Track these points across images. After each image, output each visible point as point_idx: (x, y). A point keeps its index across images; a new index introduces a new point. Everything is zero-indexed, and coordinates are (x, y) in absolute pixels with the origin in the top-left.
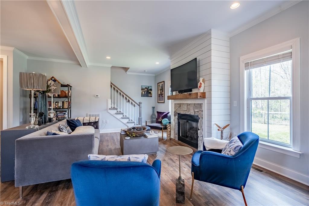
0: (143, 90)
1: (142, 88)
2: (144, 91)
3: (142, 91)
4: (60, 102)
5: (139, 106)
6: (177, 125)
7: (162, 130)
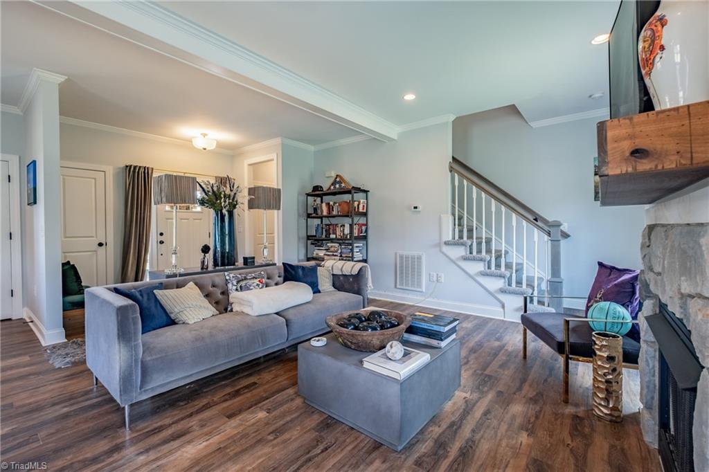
4: (346, 225)
5: (549, 234)
6: (654, 357)
7: (564, 354)
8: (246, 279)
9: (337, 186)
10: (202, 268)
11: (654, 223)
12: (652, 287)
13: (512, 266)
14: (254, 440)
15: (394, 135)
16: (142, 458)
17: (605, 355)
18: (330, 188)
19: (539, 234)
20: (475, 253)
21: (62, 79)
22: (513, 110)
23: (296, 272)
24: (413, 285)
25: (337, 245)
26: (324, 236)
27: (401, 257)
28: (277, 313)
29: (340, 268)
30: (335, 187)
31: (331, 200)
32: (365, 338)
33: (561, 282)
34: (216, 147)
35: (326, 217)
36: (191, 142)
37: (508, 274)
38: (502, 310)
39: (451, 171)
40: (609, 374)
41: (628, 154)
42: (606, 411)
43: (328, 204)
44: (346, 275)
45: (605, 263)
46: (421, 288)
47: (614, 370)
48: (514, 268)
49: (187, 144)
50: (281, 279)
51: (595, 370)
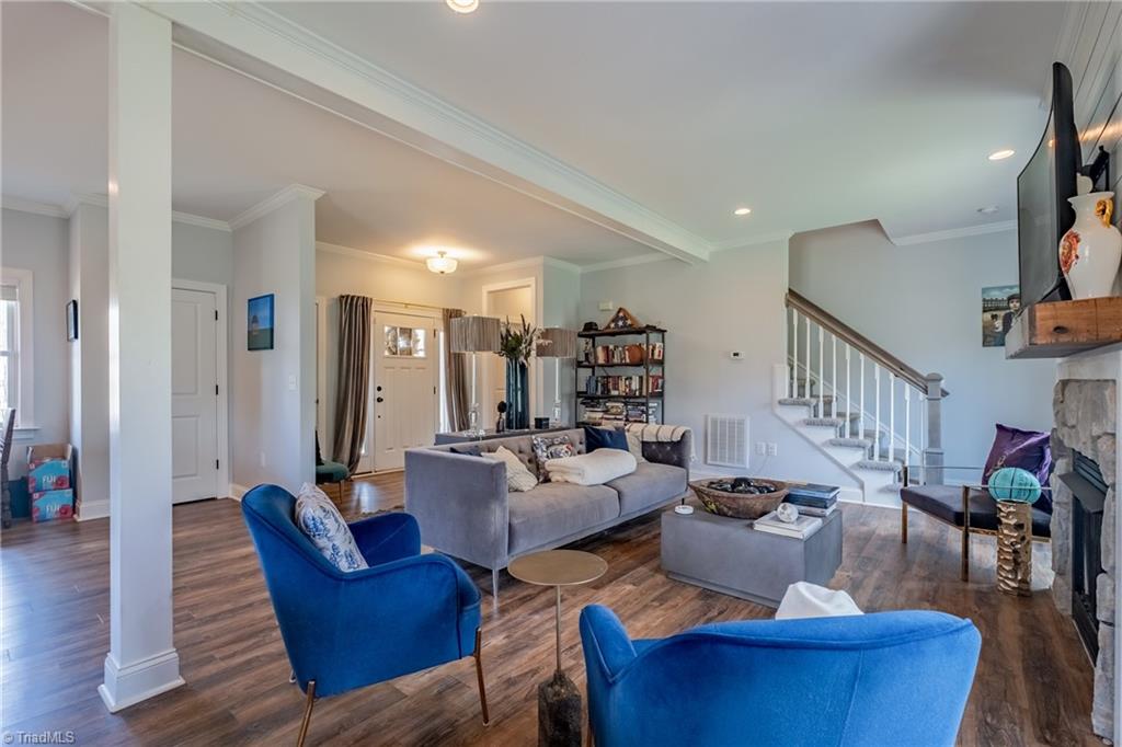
0: (997, 309)
1: (984, 300)
2: (1002, 314)
3: (988, 316)
4: (634, 377)
5: (926, 392)
6: (1068, 518)
7: (962, 525)
8: (553, 444)
9: (620, 323)
10: (498, 431)
11: (1067, 378)
12: (1066, 443)
13: (874, 434)
14: (640, 606)
15: (705, 256)
16: (537, 617)
17: (1013, 522)
18: (608, 327)
19: (911, 390)
20: (821, 416)
21: (318, 194)
22: (875, 224)
23: (603, 438)
24: (731, 459)
25: (621, 405)
26: (599, 393)
27: (714, 422)
28: (604, 484)
29: (655, 432)
30: (616, 325)
31: (611, 342)
32: (748, 502)
33: (942, 454)
34: (458, 269)
35: (602, 366)
36: (425, 263)
37: (868, 443)
38: (860, 491)
39: (787, 306)
40: (1017, 543)
41: (1052, 329)
42: (1013, 584)
43: (606, 349)
44: (662, 443)
45: (1007, 425)
46: (743, 463)
47: (1023, 538)
48: (877, 436)
49: (420, 267)
50: (583, 447)
51: (1000, 542)
